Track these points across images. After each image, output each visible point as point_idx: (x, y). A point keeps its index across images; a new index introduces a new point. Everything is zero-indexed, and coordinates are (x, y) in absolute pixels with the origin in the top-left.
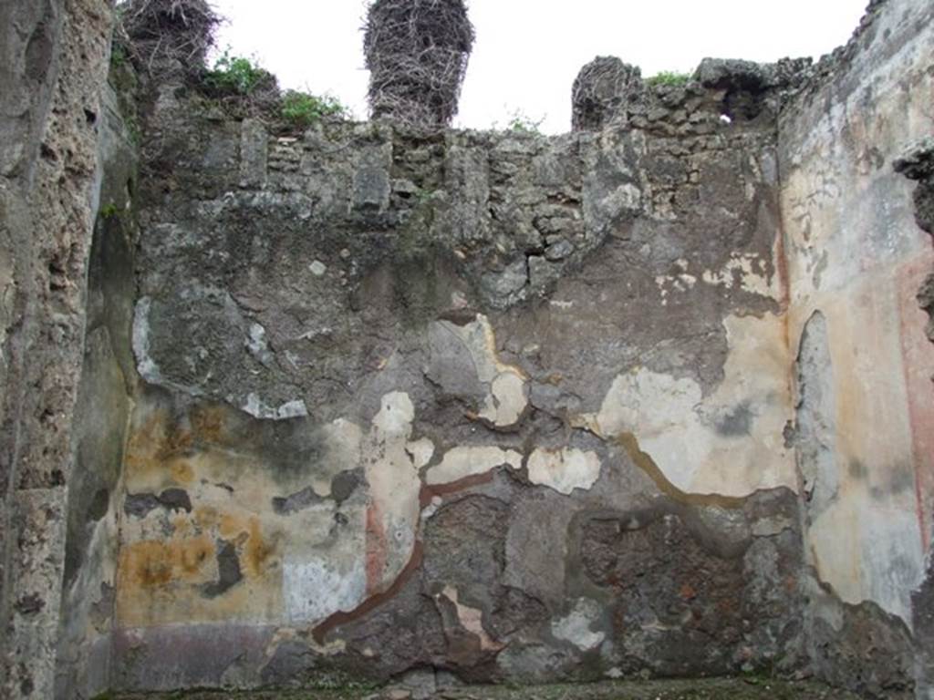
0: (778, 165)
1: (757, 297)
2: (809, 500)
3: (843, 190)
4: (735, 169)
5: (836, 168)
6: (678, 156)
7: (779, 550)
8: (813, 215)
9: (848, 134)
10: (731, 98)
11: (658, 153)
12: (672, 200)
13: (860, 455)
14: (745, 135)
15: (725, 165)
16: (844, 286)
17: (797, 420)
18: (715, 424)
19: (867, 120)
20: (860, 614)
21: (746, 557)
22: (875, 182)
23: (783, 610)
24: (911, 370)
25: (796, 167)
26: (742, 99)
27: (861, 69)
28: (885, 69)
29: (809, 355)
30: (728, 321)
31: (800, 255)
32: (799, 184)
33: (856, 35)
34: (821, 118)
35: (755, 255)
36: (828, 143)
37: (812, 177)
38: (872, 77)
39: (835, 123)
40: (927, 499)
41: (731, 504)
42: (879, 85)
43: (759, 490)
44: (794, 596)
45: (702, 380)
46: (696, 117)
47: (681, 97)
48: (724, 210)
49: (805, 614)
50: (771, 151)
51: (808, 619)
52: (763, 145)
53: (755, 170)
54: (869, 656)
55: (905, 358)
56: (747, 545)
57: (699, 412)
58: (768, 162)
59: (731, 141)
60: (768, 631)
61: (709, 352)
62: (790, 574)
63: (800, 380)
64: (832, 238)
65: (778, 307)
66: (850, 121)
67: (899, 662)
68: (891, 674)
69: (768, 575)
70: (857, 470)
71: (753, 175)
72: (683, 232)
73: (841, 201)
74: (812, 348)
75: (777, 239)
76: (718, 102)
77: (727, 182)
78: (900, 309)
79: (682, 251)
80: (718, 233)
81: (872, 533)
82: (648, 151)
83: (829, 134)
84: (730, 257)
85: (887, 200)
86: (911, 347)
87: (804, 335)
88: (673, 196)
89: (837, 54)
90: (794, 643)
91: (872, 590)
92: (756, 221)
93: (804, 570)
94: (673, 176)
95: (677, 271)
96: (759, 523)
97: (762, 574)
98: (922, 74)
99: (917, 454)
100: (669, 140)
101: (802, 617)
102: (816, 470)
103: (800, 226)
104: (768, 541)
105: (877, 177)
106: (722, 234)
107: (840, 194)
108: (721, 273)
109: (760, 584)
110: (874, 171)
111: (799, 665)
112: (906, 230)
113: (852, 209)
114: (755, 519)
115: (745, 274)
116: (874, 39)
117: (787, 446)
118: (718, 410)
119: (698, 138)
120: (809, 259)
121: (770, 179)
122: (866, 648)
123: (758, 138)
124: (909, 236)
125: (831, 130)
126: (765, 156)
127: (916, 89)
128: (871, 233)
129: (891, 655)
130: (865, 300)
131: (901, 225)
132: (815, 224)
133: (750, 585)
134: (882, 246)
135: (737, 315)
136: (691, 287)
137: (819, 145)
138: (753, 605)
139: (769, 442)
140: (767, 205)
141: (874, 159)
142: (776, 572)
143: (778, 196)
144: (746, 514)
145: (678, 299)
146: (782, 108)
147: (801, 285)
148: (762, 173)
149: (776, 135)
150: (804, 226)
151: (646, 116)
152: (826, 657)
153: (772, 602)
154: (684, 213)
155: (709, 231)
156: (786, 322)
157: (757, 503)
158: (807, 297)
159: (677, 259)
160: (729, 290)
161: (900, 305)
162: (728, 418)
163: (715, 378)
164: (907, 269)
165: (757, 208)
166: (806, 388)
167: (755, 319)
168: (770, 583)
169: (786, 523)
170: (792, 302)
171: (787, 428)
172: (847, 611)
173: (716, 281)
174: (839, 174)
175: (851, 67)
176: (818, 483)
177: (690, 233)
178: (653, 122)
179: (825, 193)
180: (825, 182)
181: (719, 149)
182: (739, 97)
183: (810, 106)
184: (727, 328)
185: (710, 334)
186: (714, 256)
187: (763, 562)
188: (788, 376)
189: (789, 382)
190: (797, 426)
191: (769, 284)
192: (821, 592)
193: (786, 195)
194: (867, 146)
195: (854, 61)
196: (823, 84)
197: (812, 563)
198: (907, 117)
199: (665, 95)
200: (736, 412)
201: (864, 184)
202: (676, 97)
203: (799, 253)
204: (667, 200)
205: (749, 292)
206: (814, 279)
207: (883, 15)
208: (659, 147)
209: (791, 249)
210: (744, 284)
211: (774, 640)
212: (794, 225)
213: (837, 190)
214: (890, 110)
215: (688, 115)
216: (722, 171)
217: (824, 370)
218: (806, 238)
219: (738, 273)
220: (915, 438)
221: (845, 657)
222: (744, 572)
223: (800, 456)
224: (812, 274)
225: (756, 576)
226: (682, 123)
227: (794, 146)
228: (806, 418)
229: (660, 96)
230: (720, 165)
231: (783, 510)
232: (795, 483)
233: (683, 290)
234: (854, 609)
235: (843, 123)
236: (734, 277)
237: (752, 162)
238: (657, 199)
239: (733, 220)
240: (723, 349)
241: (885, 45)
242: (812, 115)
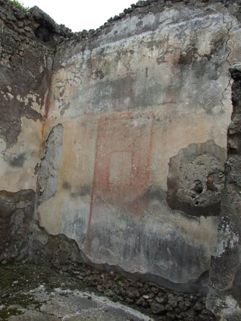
0: (53, 64)
1: (36, 112)
2: (41, 195)
3: (83, 82)
4: (38, 58)
5: (81, 73)
6: (16, 41)
7: (25, 214)
8: (66, 87)
9: (90, 62)
10: (40, 29)
11: (8, 35)
12: (10, 59)
13: (68, 180)
14: (44, 46)
15: (34, 54)
16: (75, 117)
17: (41, 164)
18: (10, 160)
19: (100, 60)
20: (57, 238)
21: (12, 217)
22: (98, 83)
23: (23, 237)
24: (98, 153)
25: (62, 67)
26: (44, 32)
27: (101, 41)
28: (112, 44)
29: (53, 140)
30: (23, 119)
31: (56, 101)
32: (62, 74)
33: (101, 27)
34: (79, 52)
35: (38, 95)
36: (80, 63)
37: (70, 73)
38: (106, 45)
39: (85, 56)
40: (95, 199)
41: (10, 195)
42: (108, 49)
43: (22, 190)
44: (27, 232)
45: (8, 141)
46: (28, 28)
47: (23, 16)
48: (30, 73)
49: (30, 238)
50: (52, 57)
51: (31, 240)
52: (49, 54)
53: (45, 62)
54: (57, 254)
55: (97, 148)
56: (13, 212)
57: (4, 154)
58: (50, 61)
59: (38, 46)
60: (15, 246)
61: (13, 130)
62: (27, 223)
63: (46, 149)
64: (73, 98)
65: (42, 119)
66: (92, 58)
67: (70, 255)
68: (66, 259)
69: (19, 224)
70: (66, 186)
71: (44, 63)
72: (12, 75)
73: (81, 86)
74: (54, 137)
75: (47, 92)
76: (35, 27)
77: (34, 62)
78: (98, 131)
79: (10, 82)
80: (26, 81)
81: (68, 209)
82: (4, 31)
83: (82, 60)
84: (29, 93)
85: (102, 91)
86: (101, 145)
87: (52, 132)
88: (11, 57)
89: (91, 32)
90: (24, 250)
91: (64, 230)
92: (42, 82)
93: (32, 221)
94: (13, 49)
95: (6, 91)
96: (19, 203)
97: (17, 223)
98: (127, 51)
99: (94, 183)
100: (14, 32)
101: (29, 240)
102: (46, 184)
103: (59, 90)
104: (21, 210)
105: (99, 82)
106: (28, 82)
107: (81, 83)
108: (24, 98)
109: (15, 228)
110: (98, 79)
111: (24, 258)
112: (108, 103)
113: (86, 90)
114: (18, 201)
115: (33, 101)
116: (110, 32)
117: (35, 173)
118: (12, 155)
119: (26, 38)
120: (61, 103)
121: (49, 68)
122: (56, 251)
123: (48, 50)
124: (109, 106)
125: (83, 58)
126: (49, 58)
127: (123, 56)
128: (92, 101)
129: (67, 253)
130: (83, 125)
131: (106, 101)
132: (67, 91)
133: (11, 229)
134: (96, 107)
135: (27, 117)
136: (11, 99)
137: (76, 62)
138: (11, 236)
139: (29, 171)
140: (46, 78)
141: (99, 75)
142: (22, 223)
143: (51, 76)
144: (15, 200)
145: (5, 103)
146: (60, 43)
147: (55, 112)
148: (47, 64)
149: (55, 52)
150: (61, 90)
151: (6, 16)
152: (36, 254)
153: (19, 235)
154: (15, 67)
155: (23, 79)
156: (44, 125)
157: (20, 195)
158: (56, 118)
159: (8, 85)
160: (26, 106)
161: (99, 129)
162: (15, 159)
163: (13, 141)
164: (105, 117)
165: (42, 77)
166: (47, 152)
167: (33, 121)
168: (19, 227)
169: (30, 203)
170: (48, 118)
171: (37, 166)
172: (50, 237)
173: (21, 100)
174: (82, 76)
175: (97, 39)
176: (46, 189)
177: (15, 76)
178: (9, 20)
179: (74, 81)
180: (75, 77)
181: (33, 47)
182: (44, 30)
183: (74, 46)
184: (22, 122)
185: (15, 122)
186: (23, 90)
187: (18, 219)
188: (41, 146)
189: (40, 149)
190: (40, 166)
191: (41, 108)
192: (39, 230)
193: (55, 77)
194: (97, 69)
195: (99, 37)
196: (82, 40)
197: (37, 219)
198: (117, 64)
199: (16, 11)
200: (19, 157)
201: (93, 82)
202: (21, 15)
203: (56, 100)
204: (8, 58)
205: (33, 109)
206: (61, 112)
207: (116, 25)
208: (9, 33)
209: (52, 97)
210: (32, 105)
211: (17, 249)
212: (56, 89)
213: (80, 81)
214: (111, 59)
215: (24, 26)
216: (33, 56)
217: (58, 147)
218: (61, 95)
219: (31, 100)
220: (95, 178)
221: (45, 254)
222: (10, 223)
223: (39, 178)
224: (60, 110)
225: (14, 225)
226: (20, 27)
227: (63, 59)
228: (45, 163)
229: (14, 11)
230: (33, 53)
231: (29, 198)
232: (35, 188)
233: (7, 100)
234: (53, 237)
235: (89, 57)
236: (29, 101)
237: (45, 58)
238: (4, 55)
239: (33, 78)
240: (19, 130)
241: (114, 36)
242: (75, 50)
